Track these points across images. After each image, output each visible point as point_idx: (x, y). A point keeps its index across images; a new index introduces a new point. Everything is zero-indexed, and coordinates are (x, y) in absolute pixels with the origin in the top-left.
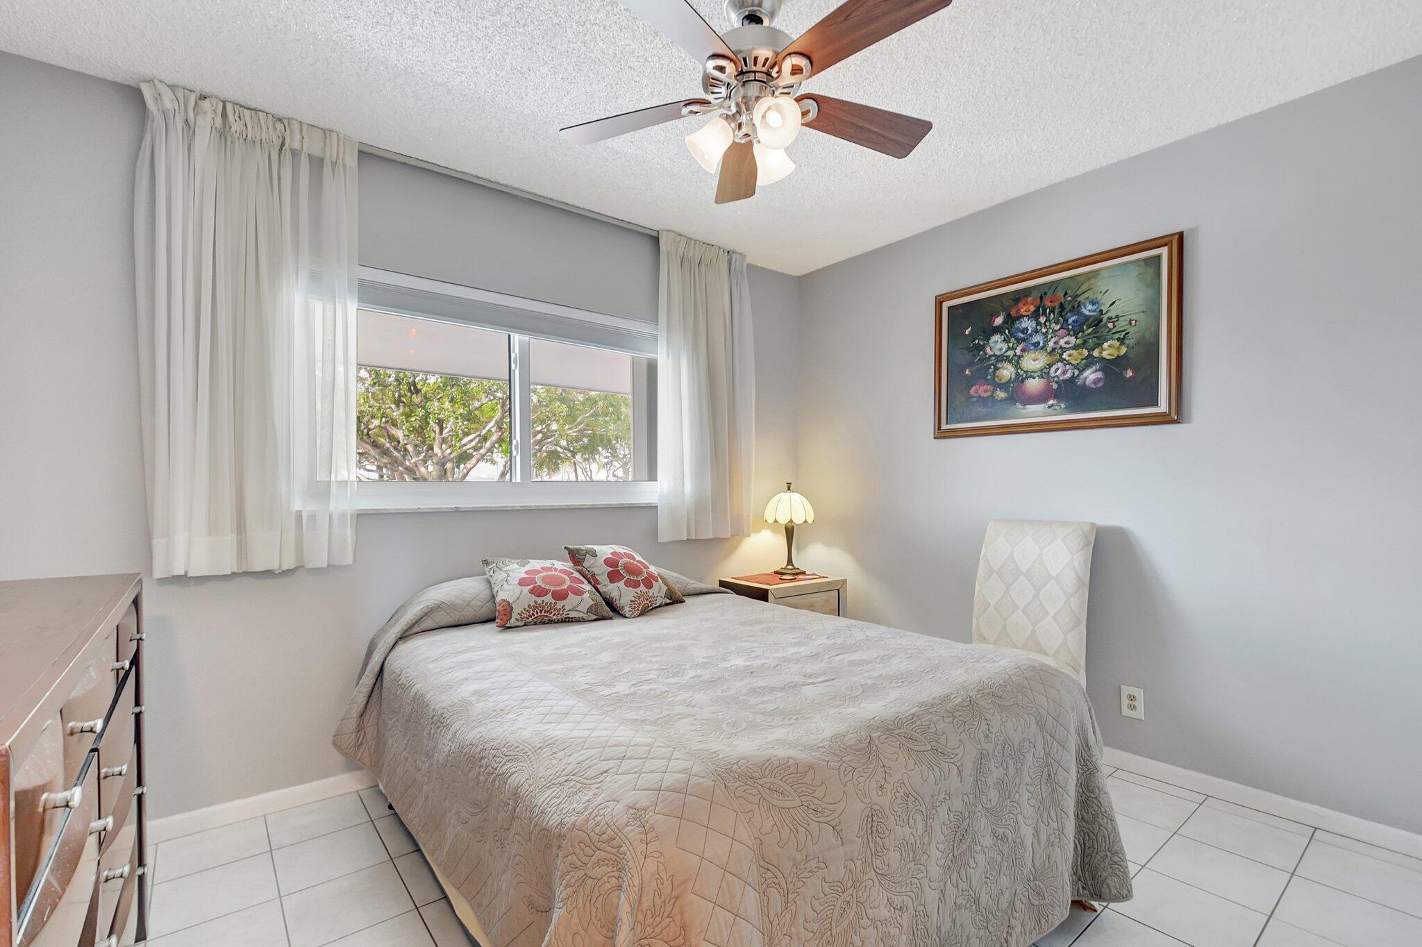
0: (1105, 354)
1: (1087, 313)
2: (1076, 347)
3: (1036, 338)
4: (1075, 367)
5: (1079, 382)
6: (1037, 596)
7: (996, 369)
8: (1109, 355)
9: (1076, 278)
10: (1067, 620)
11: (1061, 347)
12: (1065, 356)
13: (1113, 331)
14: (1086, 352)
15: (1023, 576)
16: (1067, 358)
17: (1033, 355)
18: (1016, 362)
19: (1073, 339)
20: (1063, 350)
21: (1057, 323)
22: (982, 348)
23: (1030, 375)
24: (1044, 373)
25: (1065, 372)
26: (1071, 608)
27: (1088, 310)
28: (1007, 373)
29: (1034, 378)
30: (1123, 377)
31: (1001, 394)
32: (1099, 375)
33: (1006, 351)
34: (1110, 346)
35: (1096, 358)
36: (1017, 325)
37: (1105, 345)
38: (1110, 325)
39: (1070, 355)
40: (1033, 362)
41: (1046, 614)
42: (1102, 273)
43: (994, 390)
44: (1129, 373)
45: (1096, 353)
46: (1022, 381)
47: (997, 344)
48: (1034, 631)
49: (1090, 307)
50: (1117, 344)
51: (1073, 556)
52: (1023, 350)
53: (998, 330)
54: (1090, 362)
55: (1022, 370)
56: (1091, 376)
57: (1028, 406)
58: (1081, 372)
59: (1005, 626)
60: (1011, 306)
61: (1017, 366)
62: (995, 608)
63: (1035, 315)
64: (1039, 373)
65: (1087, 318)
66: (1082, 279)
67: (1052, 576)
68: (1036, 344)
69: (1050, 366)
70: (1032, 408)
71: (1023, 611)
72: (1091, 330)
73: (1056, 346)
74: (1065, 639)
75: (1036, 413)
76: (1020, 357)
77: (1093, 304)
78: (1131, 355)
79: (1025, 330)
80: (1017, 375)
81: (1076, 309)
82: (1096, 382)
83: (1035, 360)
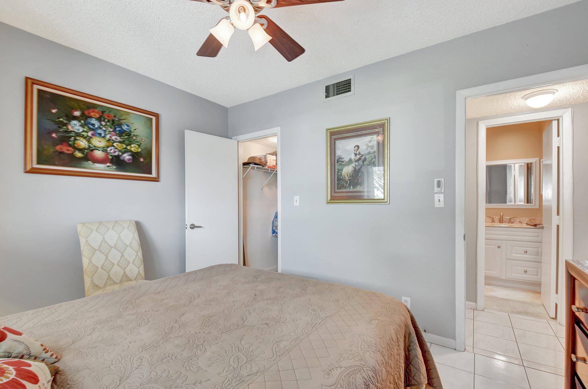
0: (132, 149)
1: (125, 129)
2: (120, 142)
3: (99, 131)
4: (120, 151)
5: (122, 158)
6: (122, 256)
7: (75, 140)
8: (134, 150)
9: (120, 111)
10: (139, 262)
11: (113, 140)
12: (115, 144)
13: (136, 141)
14: (124, 146)
15: (113, 248)
16: (116, 146)
17: (98, 139)
18: (89, 139)
19: (118, 138)
20: (115, 142)
21: (111, 128)
22: (66, 125)
23: (96, 148)
24: (104, 150)
25: (115, 152)
26: (139, 257)
27: (125, 128)
28: (83, 144)
29: (99, 151)
30: (139, 160)
31: (79, 154)
32: (130, 157)
33: (82, 132)
34: (135, 146)
35: (128, 149)
36: (89, 120)
37: (132, 146)
38: (134, 138)
39: (117, 145)
40: (98, 143)
41: (129, 262)
42: (131, 115)
43: (74, 151)
44: (142, 160)
45: (129, 148)
46: (92, 150)
47: (75, 126)
48: (125, 272)
49: (126, 127)
50: (137, 146)
51: (134, 235)
52: (93, 135)
53: (75, 118)
54: (126, 151)
55: (92, 145)
56: (127, 157)
57: (96, 164)
58: (123, 153)
59: (109, 275)
60: (85, 109)
61: (89, 142)
62: (102, 268)
63: (99, 119)
64: (102, 149)
65: (125, 131)
66: (123, 113)
67: (127, 245)
68: (100, 134)
69: (108, 147)
70: (97, 165)
71: (118, 265)
72: (126, 137)
73: (110, 139)
74: (139, 271)
75: (100, 168)
76: (91, 138)
77: (128, 126)
78: (142, 152)
79: (93, 125)
80: (90, 147)
81: (120, 125)
82: (129, 160)
83: (100, 142)
